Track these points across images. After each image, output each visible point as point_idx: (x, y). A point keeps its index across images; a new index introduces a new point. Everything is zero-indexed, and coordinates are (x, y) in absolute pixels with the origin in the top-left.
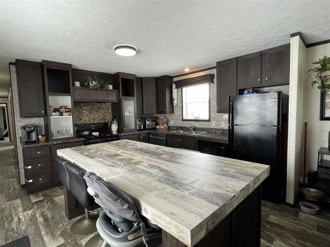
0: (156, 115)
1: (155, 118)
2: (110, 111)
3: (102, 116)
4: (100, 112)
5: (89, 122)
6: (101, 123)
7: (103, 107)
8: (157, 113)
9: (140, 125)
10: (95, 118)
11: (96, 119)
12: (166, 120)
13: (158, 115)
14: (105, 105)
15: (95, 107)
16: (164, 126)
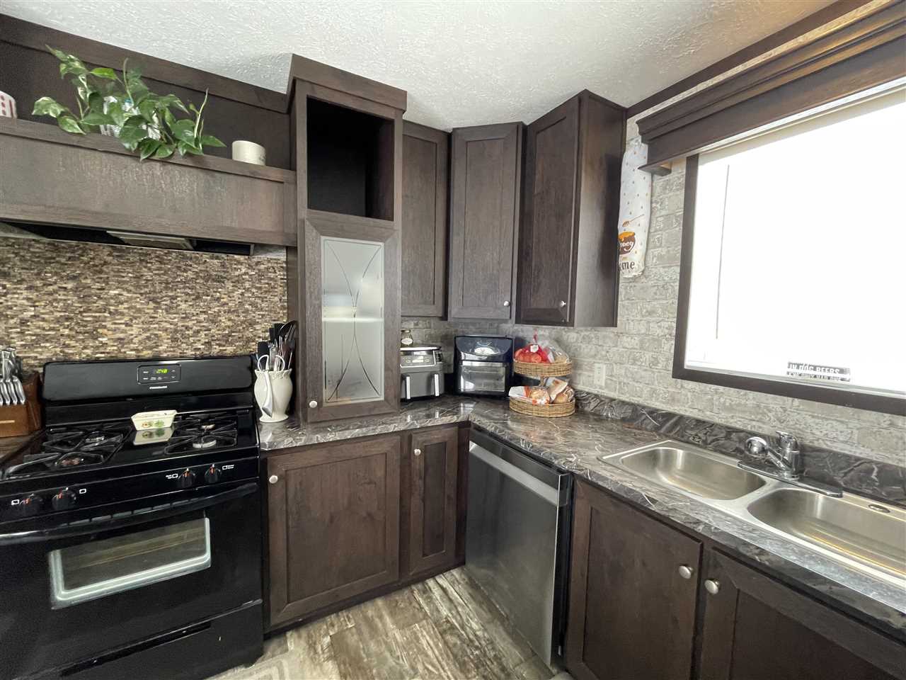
0: (512, 329)
1: (508, 344)
2: (277, 299)
3: (229, 323)
4: (218, 299)
5: (151, 348)
6: (221, 357)
7: (237, 273)
8: (517, 322)
9: (425, 376)
10: (187, 328)
11: (191, 332)
12: (566, 361)
13: (526, 331)
14: (250, 267)
15: (185, 271)
16: (549, 389)
